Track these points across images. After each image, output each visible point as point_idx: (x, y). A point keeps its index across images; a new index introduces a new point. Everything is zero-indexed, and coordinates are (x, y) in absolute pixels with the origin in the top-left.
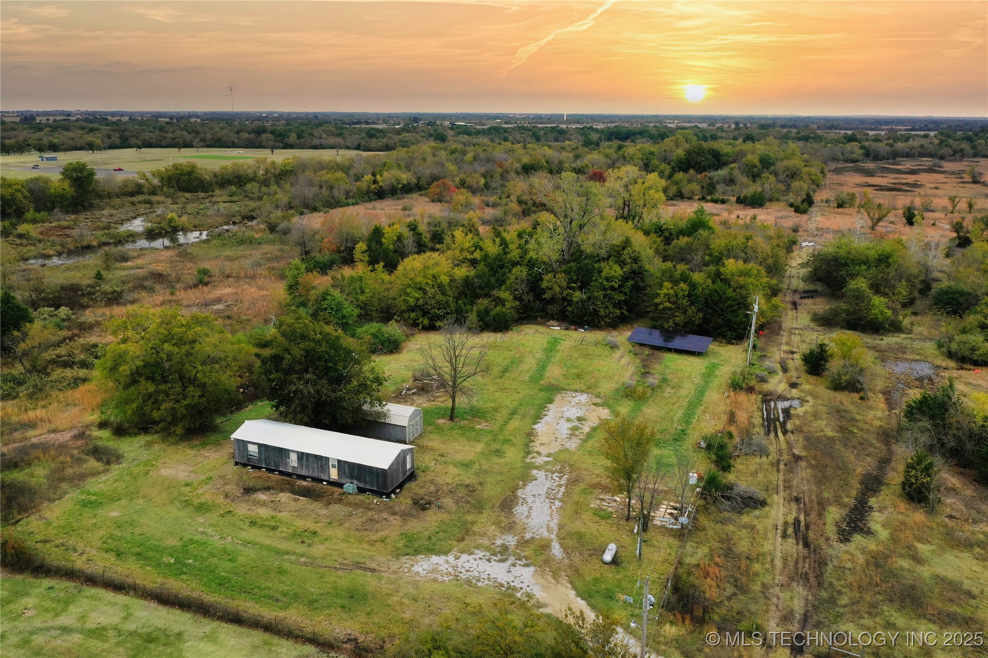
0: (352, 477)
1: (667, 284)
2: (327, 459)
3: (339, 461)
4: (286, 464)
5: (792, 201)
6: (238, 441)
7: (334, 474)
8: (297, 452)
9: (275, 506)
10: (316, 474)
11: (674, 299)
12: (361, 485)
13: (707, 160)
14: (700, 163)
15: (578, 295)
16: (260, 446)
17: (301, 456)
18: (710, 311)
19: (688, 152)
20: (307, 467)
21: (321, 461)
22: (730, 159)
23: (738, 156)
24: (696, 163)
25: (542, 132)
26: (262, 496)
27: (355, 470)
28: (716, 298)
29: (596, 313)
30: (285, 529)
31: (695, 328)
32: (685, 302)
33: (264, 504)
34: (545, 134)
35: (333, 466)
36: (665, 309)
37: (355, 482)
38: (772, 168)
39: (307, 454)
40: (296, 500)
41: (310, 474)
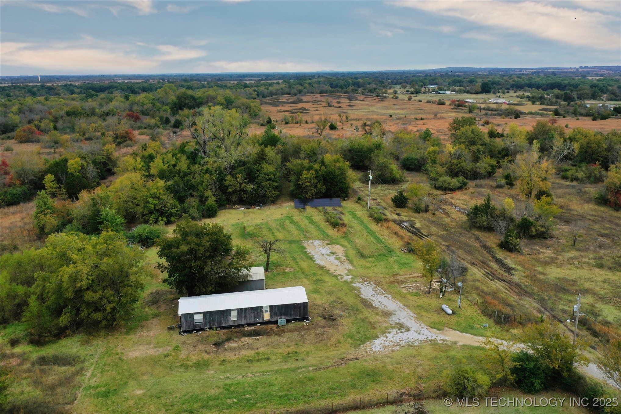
0: (281, 314)
1: (305, 172)
2: (262, 308)
3: (271, 307)
4: (228, 321)
5: (262, 122)
6: (185, 315)
7: (267, 317)
8: (237, 310)
9: (250, 347)
10: (252, 321)
11: (309, 180)
12: (288, 318)
13: (191, 102)
14: (187, 104)
15: (250, 187)
16: (205, 313)
17: (241, 312)
18: (329, 184)
19: (179, 98)
20: (246, 318)
21: (258, 310)
22: (204, 101)
23: (208, 98)
24: (185, 104)
25: (35, 89)
26: (232, 345)
27: (283, 310)
28: (331, 176)
29: (265, 196)
30: (275, 357)
31: (322, 195)
32: (315, 181)
33: (240, 349)
34: (38, 90)
35: (266, 311)
36: (307, 186)
37: (283, 317)
38: (234, 104)
39: (246, 309)
40: (258, 339)
41: (248, 321)
